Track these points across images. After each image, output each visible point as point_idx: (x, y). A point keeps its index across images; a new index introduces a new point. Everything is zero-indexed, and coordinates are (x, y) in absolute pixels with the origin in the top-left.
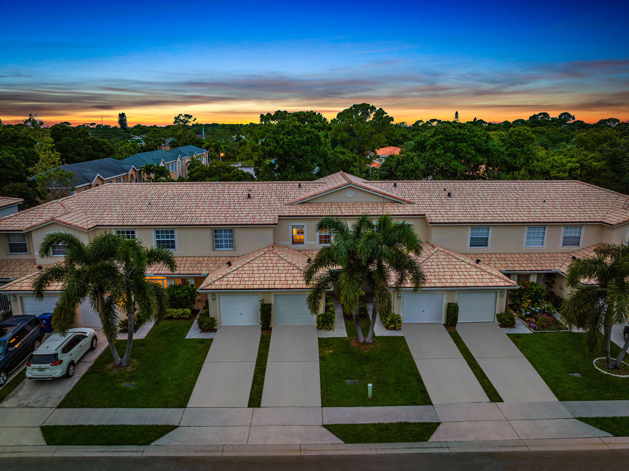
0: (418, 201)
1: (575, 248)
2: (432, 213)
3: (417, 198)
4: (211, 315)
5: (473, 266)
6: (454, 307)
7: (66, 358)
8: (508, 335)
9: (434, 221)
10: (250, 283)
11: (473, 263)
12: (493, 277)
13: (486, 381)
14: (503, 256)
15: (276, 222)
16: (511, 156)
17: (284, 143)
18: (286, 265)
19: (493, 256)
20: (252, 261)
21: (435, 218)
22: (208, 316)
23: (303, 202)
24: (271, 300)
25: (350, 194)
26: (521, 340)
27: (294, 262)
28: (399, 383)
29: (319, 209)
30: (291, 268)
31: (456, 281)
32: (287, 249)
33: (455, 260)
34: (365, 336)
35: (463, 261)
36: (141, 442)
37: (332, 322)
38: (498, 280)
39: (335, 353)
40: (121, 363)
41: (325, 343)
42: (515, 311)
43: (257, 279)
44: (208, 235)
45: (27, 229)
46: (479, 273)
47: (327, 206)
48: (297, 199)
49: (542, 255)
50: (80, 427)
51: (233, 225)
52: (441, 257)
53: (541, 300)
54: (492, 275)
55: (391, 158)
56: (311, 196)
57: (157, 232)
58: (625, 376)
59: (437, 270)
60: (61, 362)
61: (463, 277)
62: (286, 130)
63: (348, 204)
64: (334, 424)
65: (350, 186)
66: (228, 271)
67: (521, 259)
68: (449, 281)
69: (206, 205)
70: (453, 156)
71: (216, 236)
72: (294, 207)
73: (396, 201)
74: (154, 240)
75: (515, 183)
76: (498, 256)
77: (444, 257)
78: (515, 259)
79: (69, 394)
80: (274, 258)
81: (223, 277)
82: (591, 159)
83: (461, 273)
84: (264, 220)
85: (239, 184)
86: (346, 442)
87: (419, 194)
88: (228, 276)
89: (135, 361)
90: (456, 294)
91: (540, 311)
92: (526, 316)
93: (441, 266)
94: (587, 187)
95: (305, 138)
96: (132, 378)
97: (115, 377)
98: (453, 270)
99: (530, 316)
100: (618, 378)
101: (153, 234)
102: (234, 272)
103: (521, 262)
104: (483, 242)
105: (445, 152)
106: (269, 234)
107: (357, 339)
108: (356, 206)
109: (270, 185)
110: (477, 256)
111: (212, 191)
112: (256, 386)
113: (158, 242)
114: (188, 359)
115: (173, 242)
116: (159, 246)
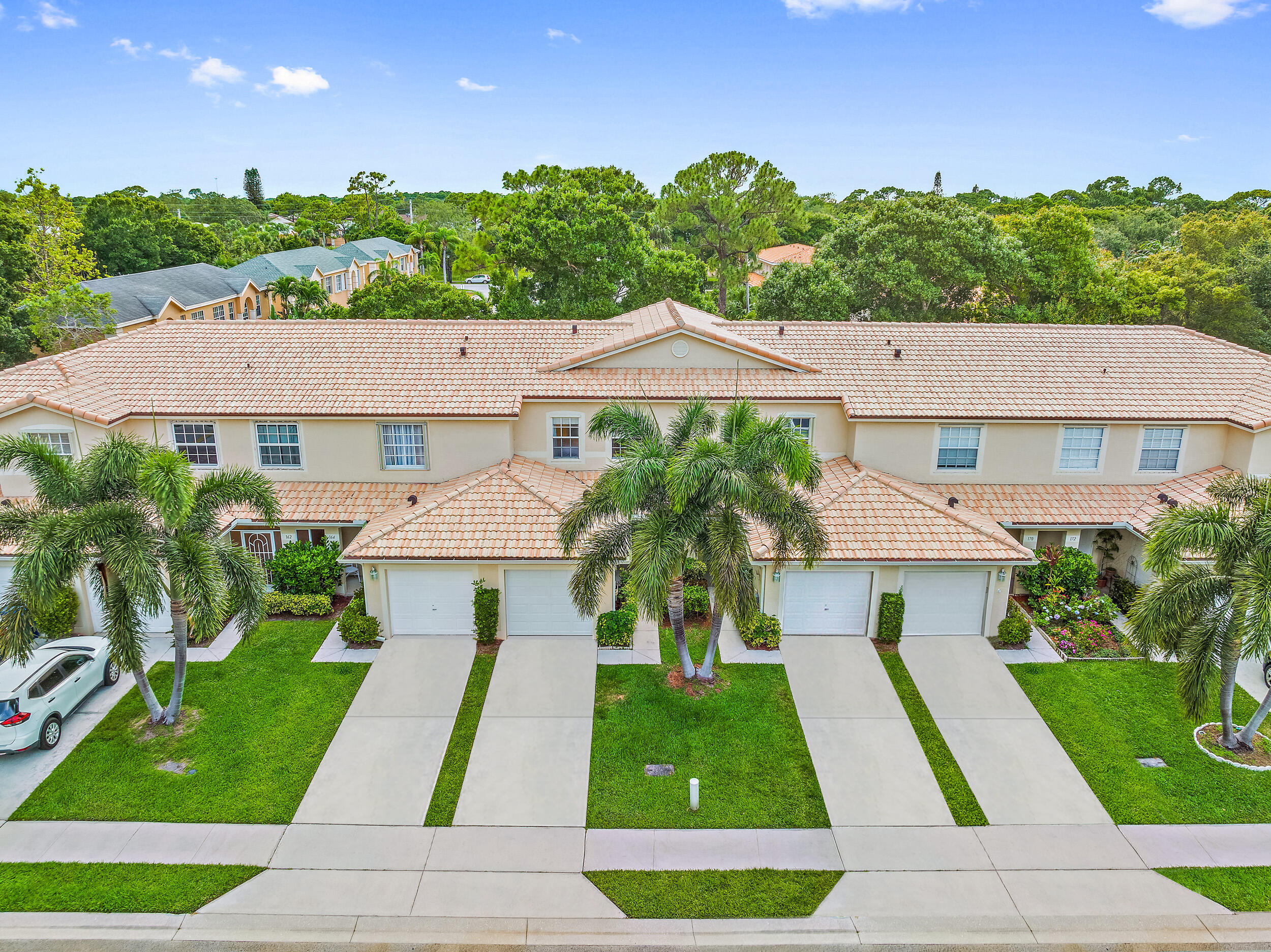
0: (828, 366)
1: (1168, 475)
2: (858, 394)
3: (827, 361)
4: (370, 612)
5: (939, 511)
6: (896, 603)
7: (39, 709)
8: (1010, 667)
9: (859, 413)
10: (453, 544)
11: (942, 505)
12: (983, 538)
14: (1009, 490)
15: (517, 410)
16: (1039, 270)
17: (549, 235)
18: (533, 505)
19: (987, 489)
20: (460, 494)
21: (863, 406)
22: (363, 613)
23: (577, 368)
24: (496, 579)
25: (681, 348)
26: (1038, 679)
27: (552, 499)
28: (760, 775)
29: (613, 382)
30: (543, 512)
31: (900, 545)
33: (902, 498)
34: (698, 662)
35: (919, 502)
36: (178, 906)
37: (630, 631)
38: (992, 545)
39: (629, 703)
40: (163, 718)
41: (610, 678)
42: (1030, 609)
43: (467, 536)
44: (369, 434)
46: (952, 529)
47: (629, 377)
48: (567, 358)
49: (1092, 488)
50: (50, 867)
51: (423, 415)
52: (871, 491)
53: (1087, 587)
54: (981, 533)
55: (784, 271)
56: (594, 354)
57: (261, 428)
58: (1261, 768)
59: (860, 521)
60: (26, 717)
61: (917, 537)
62: (556, 207)
63: (676, 371)
64: (608, 871)
65: (681, 333)
66: (407, 518)
67: (1048, 497)
68: (886, 545)
69: (370, 370)
70: (913, 267)
71: (387, 439)
72: (559, 376)
73: (781, 368)
74: (254, 446)
75: (1042, 331)
76: (998, 489)
77: (879, 491)
78: (1035, 497)
80: (509, 490)
81: (396, 530)
82: (1210, 279)
83: (912, 529)
84: (492, 405)
85: (445, 325)
86: (629, 916)
87: (832, 351)
88: (407, 528)
89: (195, 712)
90: (901, 574)
91: (1083, 612)
92: (1053, 622)
93: (870, 513)
94: (1198, 341)
95: (594, 225)
96: (182, 752)
97: (145, 749)
98: (896, 521)
99: (1063, 622)
100: (1247, 771)
101: (252, 431)
102: (420, 520)
103: (1046, 504)
104: (968, 459)
105: (898, 259)
106: (502, 435)
107: (681, 668)
108: (695, 377)
109: (512, 327)
110: (952, 490)
111: (385, 340)
112: (447, 776)
113: (264, 450)
114: (310, 709)
115: (295, 450)
116: (266, 461)
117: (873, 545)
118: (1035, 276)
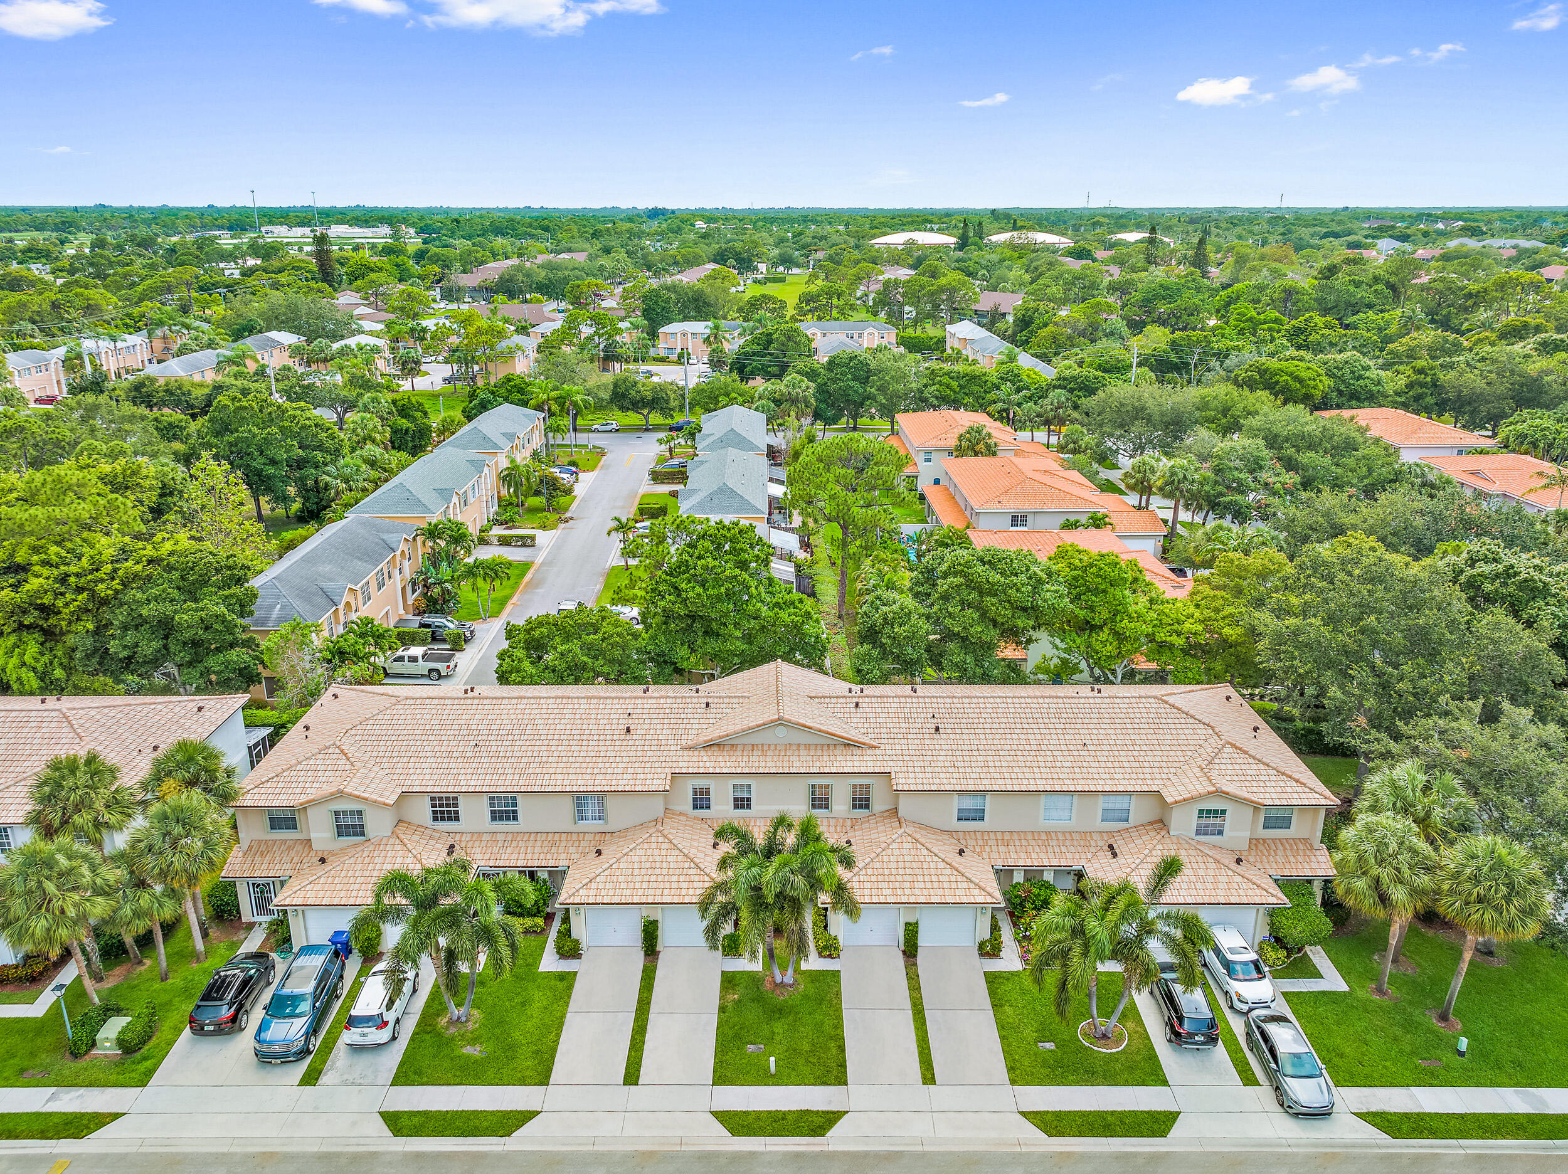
0: (886, 741)
1: (1122, 825)
2: (903, 769)
3: (885, 736)
4: (574, 935)
5: (948, 864)
6: (914, 927)
8: (984, 972)
9: (900, 788)
11: (952, 857)
12: (972, 886)
13: (926, 1051)
14: (1007, 836)
15: (668, 788)
18: (679, 860)
19: (991, 837)
20: (631, 851)
21: (904, 781)
22: (570, 936)
23: (710, 746)
24: (656, 914)
25: (781, 732)
27: (693, 853)
28: (813, 1051)
29: (734, 759)
30: (687, 865)
31: (917, 892)
32: (684, 819)
33: (925, 852)
34: (785, 972)
35: (936, 855)
36: (501, 1133)
37: (743, 947)
38: (977, 892)
39: (740, 1001)
40: (459, 1018)
41: (730, 982)
42: (1014, 925)
43: (638, 885)
44: (568, 803)
45: (301, 804)
46: (954, 880)
47: (745, 755)
48: (701, 737)
49: (1067, 835)
50: (425, 1113)
51: (604, 792)
52: (905, 845)
54: (971, 882)
56: (720, 737)
57: (492, 798)
59: (894, 872)
60: (386, 1024)
61: (929, 885)
63: (778, 747)
64: (725, 1111)
65: (781, 722)
66: (597, 872)
67: (1033, 843)
68: (907, 892)
70: (975, 616)
71: (578, 806)
72: (696, 753)
73: (851, 744)
74: (486, 810)
76: (999, 835)
77: (910, 846)
78: (1025, 843)
79: (402, 1065)
80: (663, 846)
81: (591, 882)
83: (927, 878)
84: (650, 782)
85: (613, 698)
86: (733, 1135)
87: (891, 725)
88: (598, 880)
89: (477, 1014)
90: (917, 912)
92: (1024, 938)
93: (901, 865)
96: (475, 1040)
97: (453, 1039)
98: (917, 871)
100: (1100, 1053)
101: (486, 803)
102: (606, 873)
103: (1030, 849)
104: (978, 815)
106: (658, 804)
107: (773, 977)
108: (791, 752)
109: (662, 701)
110: (967, 837)
111: (570, 716)
112: (632, 1054)
113: (493, 812)
114: (546, 1008)
115: (515, 812)
116: (494, 819)
117: (899, 892)
118: (1081, 614)
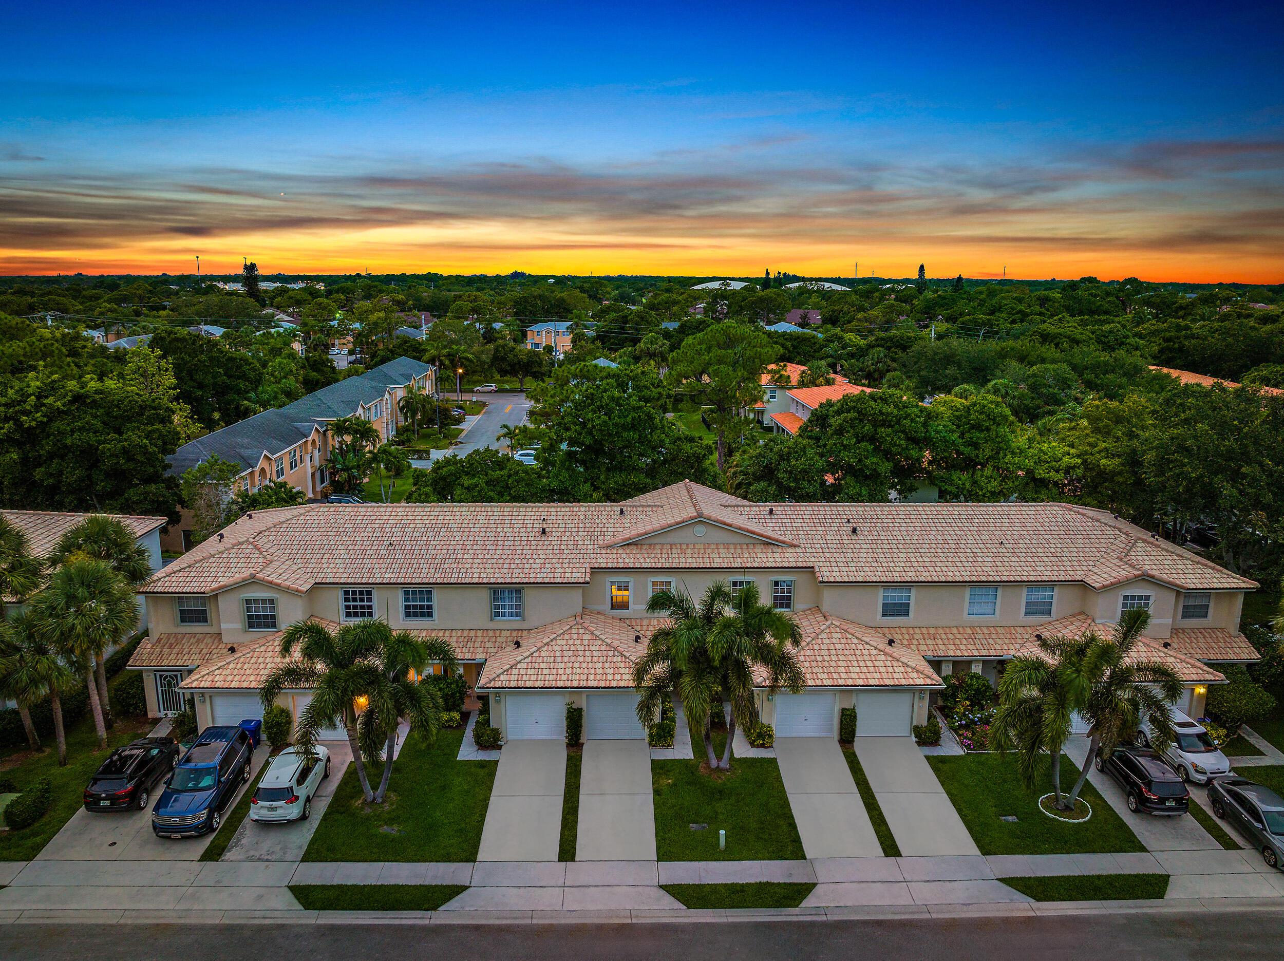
0: (805, 541)
1: (1045, 619)
2: (825, 564)
3: (803, 537)
4: (493, 724)
5: (880, 650)
6: (850, 715)
7: (302, 792)
8: (927, 757)
9: (826, 579)
10: (552, 677)
11: (883, 645)
12: (909, 670)
13: (884, 828)
14: (932, 631)
15: (587, 579)
16: (969, 445)
17: (594, 427)
18: (603, 648)
19: (917, 631)
20: (552, 641)
21: (828, 574)
22: (489, 726)
23: (628, 544)
24: (582, 702)
25: (700, 531)
26: (945, 767)
27: (616, 643)
28: (761, 829)
29: (653, 556)
30: (611, 653)
31: (853, 675)
32: (603, 617)
33: (855, 641)
34: (719, 758)
35: (867, 643)
36: (426, 906)
37: (672, 736)
38: (915, 675)
39: (675, 785)
40: (374, 799)
41: (662, 768)
42: (946, 716)
43: (561, 671)
44: (483, 596)
45: (213, 591)
46: (889, 664)
47: (664, 551)
48: (619, 538)
49: (992, 629)
50: (340, 887)
51: (523, 583)
52: (835, 635)
53: (986, 701)
54: (908, 666)
55: (772, 444)
56: (639, 535)
57: (406, 593)
58: (1076, 821)
59: (827, 658)
60: (297, 798)
61: (865, 670)
62: (598, 403)
63: (697, 546)
64: (675, 884)
65: (700, 520)
66: (519, 659)
67: (959, 636)
68: (843, 676)
69: (478, 547)
70: (871, 448)
71: (495, 599)
72: (615, 551)
73: (769, 543)
74: (400, 604)
75: (960, 509)
76: (925, 631)
77: (839, 636)
78: (951, 636)
79: (312, 842)
80: (585, 637)
81: (511, 668)
82: (1100, 452)
83: (862, 664)
84: (569, 575)
85: (526, 507)
86: (689, 908)
87: (808, 529)
88: (519, 666)
89: (393, 796)
90: (854, 696)
91: (980, 719)
92: (960, 726)
93: (833, 652)
94: (1074, 516)
95: (629, 419)
96: (391, 821)
97: (368, 819)
98: (850, 658)
99: (967, 727)
100: (1067, 823)
101: (400, 595)
102: (526, 660)
103: (958, 642)
104: (902, 610)
105: (858, 441)
106: (576, 598)
107: (708, 763)
108: (710, 551)
109: (575, 509)
110: (893, 632)
111: (484, 521)
112: (566, 833)
113: (407, 607)
114: (468, 792)
115: (430, 607)
116: (408, 615)
117: (835, 676)
118: (967, 450)
